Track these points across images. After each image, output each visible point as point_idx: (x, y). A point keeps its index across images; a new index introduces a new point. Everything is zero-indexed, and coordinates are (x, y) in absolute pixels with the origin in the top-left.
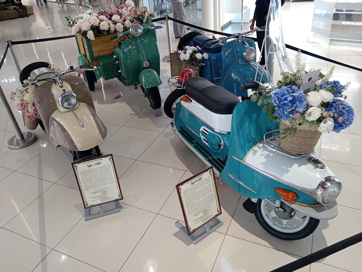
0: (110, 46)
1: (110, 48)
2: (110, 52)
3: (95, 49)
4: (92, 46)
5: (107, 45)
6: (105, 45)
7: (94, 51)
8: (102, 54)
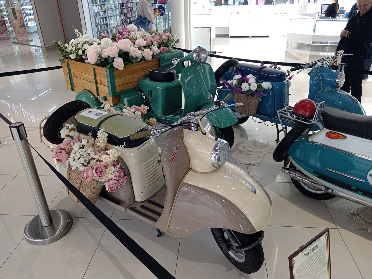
0: (134, 78)
1: (134, 80)
2: (134, 85)
3: (118, 82)
4: (115, 78)
5: (131, 76)
6: (129, 77)
7: (116, 85)
8: (125, 88)
